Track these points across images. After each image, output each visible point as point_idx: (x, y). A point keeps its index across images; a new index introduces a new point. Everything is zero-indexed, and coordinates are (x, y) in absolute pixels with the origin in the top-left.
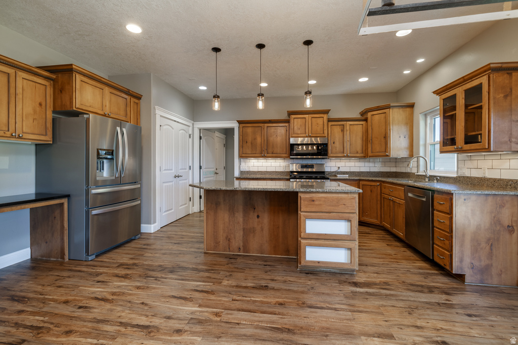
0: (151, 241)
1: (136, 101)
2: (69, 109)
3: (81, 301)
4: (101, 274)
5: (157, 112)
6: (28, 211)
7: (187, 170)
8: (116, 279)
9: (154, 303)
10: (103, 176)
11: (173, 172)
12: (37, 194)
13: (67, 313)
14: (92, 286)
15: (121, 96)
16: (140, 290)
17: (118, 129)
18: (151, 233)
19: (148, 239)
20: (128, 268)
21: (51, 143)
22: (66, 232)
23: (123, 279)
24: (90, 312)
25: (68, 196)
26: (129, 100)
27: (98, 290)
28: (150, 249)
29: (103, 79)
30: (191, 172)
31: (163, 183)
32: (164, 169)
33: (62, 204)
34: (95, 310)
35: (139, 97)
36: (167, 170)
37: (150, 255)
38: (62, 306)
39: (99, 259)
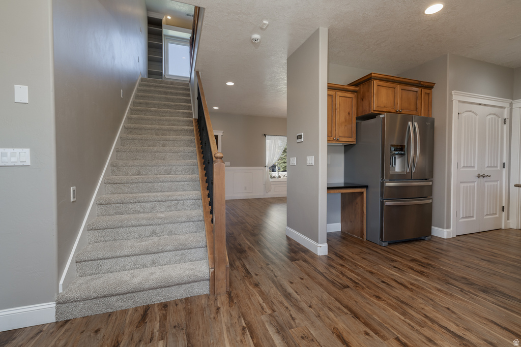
0: (444, 247)
1: (428, 91)
2: (368, 113)
3: (383, 277)
4: (396, 261)
5: (454, 97)
6: (340, 196)
7: (499, 168)
8: (411, 271)
9: (463, 315)
10: (394, 170)
11: (476, 170)
12: (345, 183)
13: (374, 281)
14: (389, 268)
15: (412, 90)
16: (442, 294)
17: (410, 123)
18: (444, 239)
19: (440, 243)
20: (423, 266)
21: (355, 143)
22: (365, 217)
23: (419, 274)
24: (392, 290)
25: (366, 187)
26: (419, 92)
27: (397, 274)
28: (446, 255)
29: (395, 78)
30: (505, 171)
31: (461, 182)
32: (462, 165)
33: (362, 193)
34: (396, 290)
35: (430, 86)
36: (467, 167)
37: (447, 261)
38: (368, 274)
39: (391, 247)
